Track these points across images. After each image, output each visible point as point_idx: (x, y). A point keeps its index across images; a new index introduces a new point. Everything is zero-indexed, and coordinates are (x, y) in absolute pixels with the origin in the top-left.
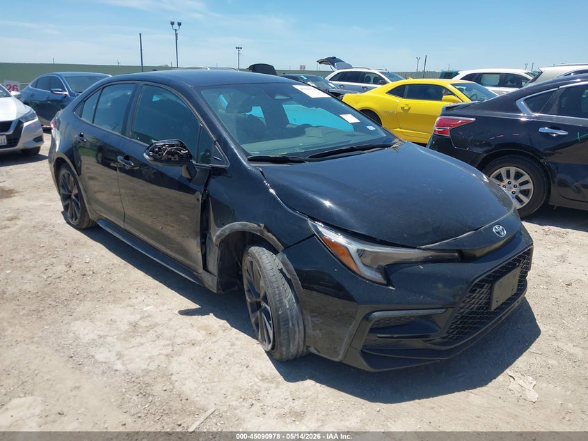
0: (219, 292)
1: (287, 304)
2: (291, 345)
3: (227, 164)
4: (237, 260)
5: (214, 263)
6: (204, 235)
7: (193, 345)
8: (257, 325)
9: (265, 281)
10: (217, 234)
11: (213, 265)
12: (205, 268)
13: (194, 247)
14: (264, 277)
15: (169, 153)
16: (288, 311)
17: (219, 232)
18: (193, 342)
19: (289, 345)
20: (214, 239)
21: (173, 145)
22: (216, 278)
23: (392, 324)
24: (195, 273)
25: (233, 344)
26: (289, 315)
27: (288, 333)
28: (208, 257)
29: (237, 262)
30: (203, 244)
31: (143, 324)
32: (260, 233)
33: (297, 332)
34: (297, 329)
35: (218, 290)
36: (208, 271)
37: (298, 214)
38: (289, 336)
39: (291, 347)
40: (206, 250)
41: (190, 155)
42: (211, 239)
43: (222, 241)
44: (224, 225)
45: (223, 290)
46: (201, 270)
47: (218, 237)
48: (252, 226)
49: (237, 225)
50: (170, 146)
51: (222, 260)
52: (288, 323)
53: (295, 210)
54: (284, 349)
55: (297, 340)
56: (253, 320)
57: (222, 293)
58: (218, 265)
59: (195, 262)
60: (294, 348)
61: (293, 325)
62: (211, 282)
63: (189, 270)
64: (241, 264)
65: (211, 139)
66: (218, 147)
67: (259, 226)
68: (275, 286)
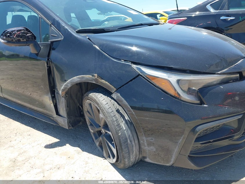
0: (70, 128)
1: (124, 127)
2: (131, 156)
3: (62, 37)
4: (79, 105)
5: (63, 109)
6: (53, 91)
7: (58, 168)
8: (101, 147)
9: (104, 114)
10: (62, 88)
11: (63, 110)
12: (58, 113)
13: (48, 100)
14: (103, 111)
15: (18, 36)
16: (125, 131)
17: (63, 86)
18: (58, 167)
19: (130, 156)
20: (60, 92)
21: (20, 30)
22: (66, 119)
23: (208, 132)
24: (51, 118)
25: (87, 163)
26: (127, 135)
27: (128, 148)
28: (58, 106)
29: (79, 106)
30: (54, 98)
31: (20, 159)
32: (95, 81)
33: (134, 145)
34: (134, 144)
35: (69, 126)
36: (60, 115)
37: (123, 62)
38: (129, 150)
39: (131, 157)
40: (56, 101)
41: (34, 36)
42: (58, 93)
43: (67, 93)
44: (66, 81)
45: (73, 126)
46: (55, 116)
47: (63, 90)
48: (88, 77)
49: (76, 79)
50: (18, 31)
51: (68, 106)
52: (127, 141)
53: (120, 59)
54: (126, 160)
55: (134, 152)
56: (97, 144)
57: (72, 128)
58: (67, 110)
59: (50, 111)
60: (133, 158)
61: (131, 141)
62: (63, 122)
63: (48, 117)
64: (82, 107)
65: (48, 24)
66: (53, 28)
67: (93, 76)
68: (112, 115)
